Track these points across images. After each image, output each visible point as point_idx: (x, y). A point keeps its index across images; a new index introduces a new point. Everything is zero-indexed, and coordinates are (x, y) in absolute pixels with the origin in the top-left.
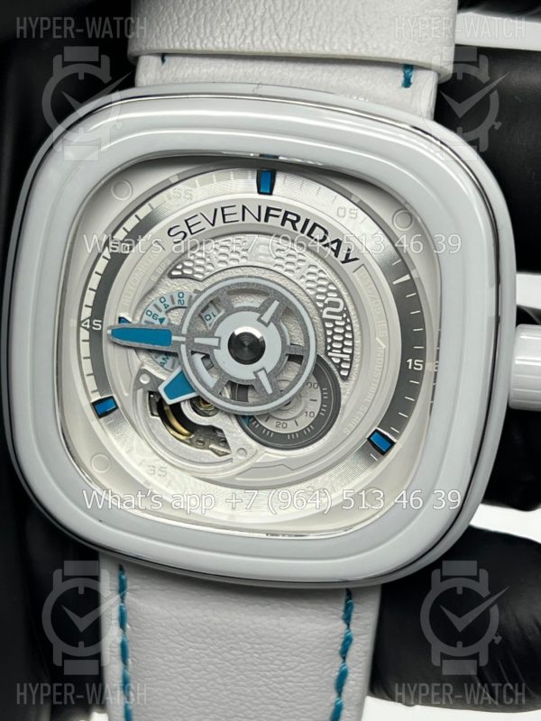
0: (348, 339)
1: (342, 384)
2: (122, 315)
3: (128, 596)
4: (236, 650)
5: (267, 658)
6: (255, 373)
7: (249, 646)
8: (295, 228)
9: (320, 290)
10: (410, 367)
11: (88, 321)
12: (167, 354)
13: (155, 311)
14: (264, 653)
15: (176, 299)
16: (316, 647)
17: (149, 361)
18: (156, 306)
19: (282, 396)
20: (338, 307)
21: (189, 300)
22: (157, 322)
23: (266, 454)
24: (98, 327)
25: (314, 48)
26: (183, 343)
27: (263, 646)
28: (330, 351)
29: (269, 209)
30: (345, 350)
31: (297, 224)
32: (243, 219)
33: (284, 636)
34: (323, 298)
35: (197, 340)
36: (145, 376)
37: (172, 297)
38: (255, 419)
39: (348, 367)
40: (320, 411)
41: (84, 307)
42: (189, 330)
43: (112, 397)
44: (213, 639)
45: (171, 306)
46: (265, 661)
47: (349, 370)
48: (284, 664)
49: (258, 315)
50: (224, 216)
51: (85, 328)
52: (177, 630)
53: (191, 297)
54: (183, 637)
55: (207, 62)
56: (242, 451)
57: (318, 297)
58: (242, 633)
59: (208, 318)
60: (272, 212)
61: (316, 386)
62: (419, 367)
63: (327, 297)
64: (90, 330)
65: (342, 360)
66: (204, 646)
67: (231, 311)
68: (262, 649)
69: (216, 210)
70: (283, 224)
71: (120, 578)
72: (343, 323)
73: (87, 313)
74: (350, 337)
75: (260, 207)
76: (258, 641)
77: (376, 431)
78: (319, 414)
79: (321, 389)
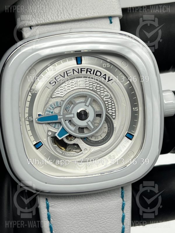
0: (113, 106)
1: (113, 121)
2: (39, 114)
3: (50, 208)
4: (89, 217)
5: (100, 217)
6: (87, 123)
7: (93, 214)
8: (91, 73)
9: (101, 92)
10: (134, 110)
11: (28, 118)
12: (56, 123)
13: (49, 110)
14: (99, 215)
15: (56, 104)
16: (115, 209)
17: (50, 127)
18: (49, 108)
19: (97, 128)
20: (108, 96)
21: (60, 104)
22: (51, 113)
23: (94, 149)
24: (31, 119)
25: (82, 16)
26: (62, 118)
27: (98, 213)
28: (108, 111)
29: (81, 69)
30: (113, 110)
31: (91, 72)
32: (74, 74)
33: (104, 208)
34: (103, 94)
35: (66, 116)
36: (50, 132)
37: (54, 104)
38: (88, 138)
39: (115, 114)
40: (108, 131)
41: (25, 114)
42: (63, 113)
43: (40, 142)
44: (81, 215)
45: (54, 107)
46: (100, 218)
47: (115, 115)
48: (106, 217)
49: (85, 104)
50: (67, 74)
51: (27, 121)
52: (69, 215)
53: (60, 103)
54: (71, 217)
55: (46, 26)
56: (85, 150)
57: (102, 94)
58: (91, 211)
59: (67, 108)
60: (82, 70)
61: (105, 123)
62: (137, 110)
63: (104, 93)
64: (29, 121)
65: (112, 113)
66: (79, 218)
67: (76, 104)
68: (98, 214)
69: (64, 73)
70: (87, 73)
71: (46, 203)
72: (111, 101)
73: (27, 115)
74: (114, 105)
75: (78, 69)
76: (96, 212)
77: (128, 133)
78: (108, 132)
79: (107, 123)
